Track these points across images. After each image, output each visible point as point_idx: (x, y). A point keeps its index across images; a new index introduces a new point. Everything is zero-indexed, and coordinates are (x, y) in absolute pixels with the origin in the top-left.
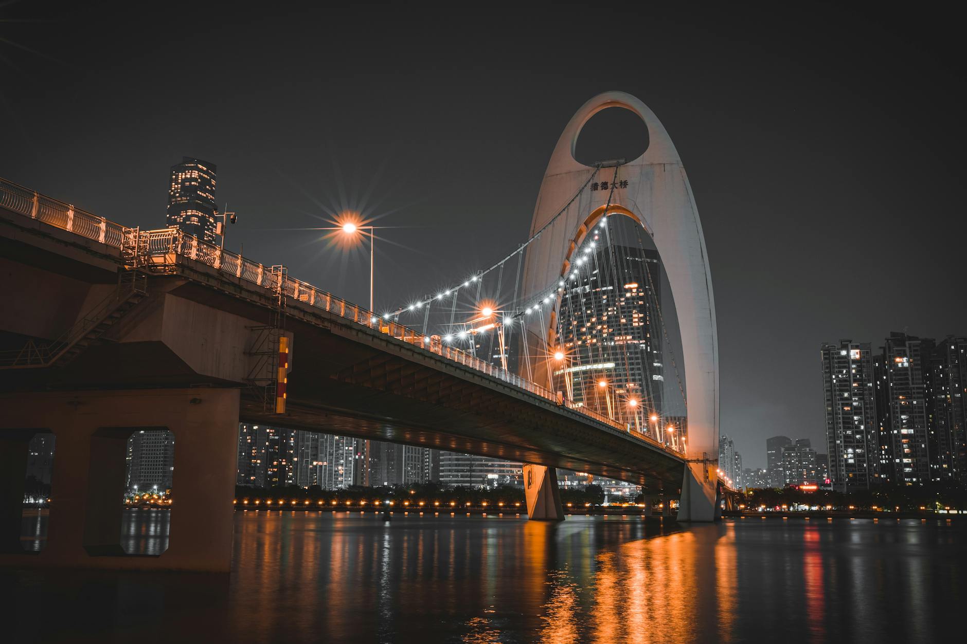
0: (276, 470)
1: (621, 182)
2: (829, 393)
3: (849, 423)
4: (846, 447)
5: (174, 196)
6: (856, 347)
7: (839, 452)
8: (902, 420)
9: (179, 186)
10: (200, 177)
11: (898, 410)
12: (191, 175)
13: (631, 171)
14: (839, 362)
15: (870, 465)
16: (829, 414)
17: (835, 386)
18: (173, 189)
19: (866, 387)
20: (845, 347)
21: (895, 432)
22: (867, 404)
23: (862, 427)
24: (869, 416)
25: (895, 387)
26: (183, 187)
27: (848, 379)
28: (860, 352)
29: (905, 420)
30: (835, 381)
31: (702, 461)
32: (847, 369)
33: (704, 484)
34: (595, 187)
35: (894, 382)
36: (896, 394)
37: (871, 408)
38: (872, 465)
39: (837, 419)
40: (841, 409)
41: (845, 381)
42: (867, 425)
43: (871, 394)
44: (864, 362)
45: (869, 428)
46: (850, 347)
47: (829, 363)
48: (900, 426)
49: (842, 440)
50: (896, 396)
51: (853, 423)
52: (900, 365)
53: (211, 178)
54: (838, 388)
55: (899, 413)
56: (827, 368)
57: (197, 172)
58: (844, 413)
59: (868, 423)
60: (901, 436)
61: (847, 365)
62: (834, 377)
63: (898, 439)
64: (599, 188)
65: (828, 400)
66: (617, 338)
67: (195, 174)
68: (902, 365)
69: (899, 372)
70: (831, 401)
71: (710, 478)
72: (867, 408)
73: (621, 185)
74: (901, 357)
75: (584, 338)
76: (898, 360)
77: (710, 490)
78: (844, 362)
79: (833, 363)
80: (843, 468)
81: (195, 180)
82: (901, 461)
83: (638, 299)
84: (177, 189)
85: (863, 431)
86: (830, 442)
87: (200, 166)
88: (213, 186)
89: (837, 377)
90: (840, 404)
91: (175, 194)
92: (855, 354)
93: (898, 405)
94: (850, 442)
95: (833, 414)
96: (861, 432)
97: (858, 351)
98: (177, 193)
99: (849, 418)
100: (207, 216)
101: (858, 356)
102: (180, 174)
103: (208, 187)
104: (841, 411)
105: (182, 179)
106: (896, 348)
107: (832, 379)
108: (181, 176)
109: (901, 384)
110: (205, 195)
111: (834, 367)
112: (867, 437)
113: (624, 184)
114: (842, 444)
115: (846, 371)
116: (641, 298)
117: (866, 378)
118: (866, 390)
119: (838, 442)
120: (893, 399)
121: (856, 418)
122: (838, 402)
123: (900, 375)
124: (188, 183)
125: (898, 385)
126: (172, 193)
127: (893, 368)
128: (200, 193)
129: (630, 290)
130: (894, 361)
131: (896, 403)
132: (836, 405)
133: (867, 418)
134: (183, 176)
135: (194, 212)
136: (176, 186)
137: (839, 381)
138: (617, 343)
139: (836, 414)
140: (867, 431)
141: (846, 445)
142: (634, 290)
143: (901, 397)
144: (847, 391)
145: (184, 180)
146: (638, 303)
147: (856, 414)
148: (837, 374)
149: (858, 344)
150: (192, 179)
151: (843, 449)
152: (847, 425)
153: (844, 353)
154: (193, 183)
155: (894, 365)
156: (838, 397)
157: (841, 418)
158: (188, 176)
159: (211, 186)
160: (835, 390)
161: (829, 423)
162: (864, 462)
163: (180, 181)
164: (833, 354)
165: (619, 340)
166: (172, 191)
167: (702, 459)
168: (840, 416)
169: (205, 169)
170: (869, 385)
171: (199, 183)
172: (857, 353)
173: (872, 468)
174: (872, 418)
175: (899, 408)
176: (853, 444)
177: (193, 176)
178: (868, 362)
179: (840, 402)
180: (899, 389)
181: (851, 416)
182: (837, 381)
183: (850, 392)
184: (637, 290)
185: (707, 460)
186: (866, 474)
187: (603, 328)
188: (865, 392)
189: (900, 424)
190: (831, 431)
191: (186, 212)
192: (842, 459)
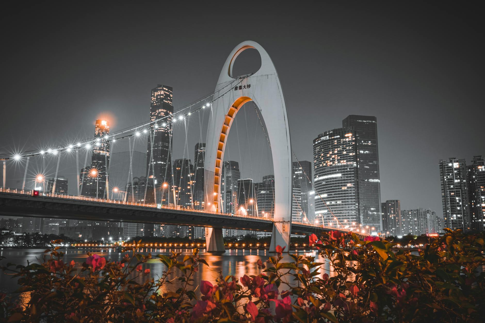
0: (190, 230)
1: (248, 85)
2: (442, 186)
3: (453, 201)
4: (452, 214)
5: (153, 103)
6: (457, 162)
7: (448, 216)
8: (482, 199)
9: (155, 98)
10: (165, 93)
11: (480, 194)
12: (160, 93)
13: (253, 79)
14: (447, 170)
15: (465, 223)
16: (443, 197)
17: (446, 182)
18: (153, 100)
19: (463, 182)
20: (451, 162)
21: (479, 205)
22: (463, 191)
23: (461, 203)
24: (464, 197)
25: (478, 182)
26: (157, 99)
27: (452, 178)
28: (459, 164)
29: (483, 199)
30: (446, 180)
31: (282, 222)
32: (452, 173)
33: (283, 233)
34: (236, 89)
35: (478, 179)
36: (479, 185)
37: (465, 193)
38: (466, 223)
39: (447, 199)
40: (449, 194)
41: (451, 179)
42: (463, 202)
43: (465, 186)
44: (461, 169)
45: (464, 204)
46: (453, 162)
47: (443, 170)
48: (481, 202)
49: (450, 210)
50: (478, 186)
51: (456, 201)
52: (480, 170)
53: (170, 94)
54: (447, 183)
55: (480, 195)
56: (441, 173)
57: (163, 91)
58: (451, 196)
59: (464, 201)
60: (481, 208)
61: (452, 171)
62: (445, 177)
63: (480, 209)
64: (238, 89)
65: (442, 190)
66: (342, 161)
67: (162, 92)
68: (482, 170)
69: (480, 174)
70: (444, 190)
71: (286, 231)
72: (463, 193)
73: (247, 87)
74: (481, 166)
75: (326, 162)
76: (480, 167)
77: (286, 237)
78: (451, 170)
79: (445, 170)
80: (450, 225)
81: (163, 95)
82: (482, 220)
83: (352, 141)
84: (154, 100)
85: (461, 205)
86: (444, 211)
87: (165, 89)
88: (171, 97)
89: (447, 177)
90: (449, 192)
91: (153, 102)
92: (456, 165)
93: (480, 191)
94: (454, 211)
95: (445, 197)
96: (460, 206)
97: (458, 163)
98: (155, 101)
99: (453, 199)
100: (168, 111)
101: (458, 166)
102: (156, 93)
103: (168, 98)
104: (449, 195)
105: (156, 95)
106: (479, 161)
107: (444, 179)
108: (156, 94)
109: (481, 180)
110: (167, 102)
111: (445, 173)
112: (463, 208)
113: (249, 86)
114: (450, 212)
115: (452, 174)
116: (353, 141)
117: (462, 177)
118: (462, 184)
119: (448, 211)
120: (477, 188)
121: (457, 198)
122: (447, 190)
123: (481, 175)
124: (159, 97)
125: (480, 181)
126: (152, 102)
127: (477, 172)
128: (165, 101)
129: (348, 137)
130: (477, 168)
131: (479, 190)
132: (446, 192)
133: (463, 198)
134: (157, 94)
135: (162, 110)
136: (154, 98)
137: (448, 179)
138: (342, 164)
139: (447, 197)
140: (463, 206)
141: (452, 213)
142: (350, 137)
143: (481, 187)
144: (452, 184)
145: (158, 95)
146: (352, 143)
147: (457, 196)
148: (446, 176)
149: (458, 160)
150: (161, 95)
151: (450, 215)
152: (453, 203)
153: (450, 165)
154: (161, 97)
155: (477, 170)
156: (447, 188)
157: (449, 199)
158: (159, 94)
159: (170, 97)
160: (446, 184)
161: (443, 202)
162: (462, 221)
163: (155, 96)
164: (444, 165)
165: (344, 162)
166: (152, 101)
167: (282, 221)
168: (449, 198)
169: (167, 90)
170: (464, 181)
171: (164, 96)
172: (458, 165)
173: (467, 224)
174: (466, 198)
175: (480, 192)
176: (456, 212)
177: (161, 93)
178: (463, 169)
179: (449, 191)
180: (480, 183)
181: (454, 197)
182: (447, 180)
183: (454, 185)
184: (352, 137)
185: (284, 221)
186: (463, 228)
187: (335, 157)
188: (462, 185)
189: (481, 201)
190: (444, 205)
191: (159, 110)
192: (450, 220)
